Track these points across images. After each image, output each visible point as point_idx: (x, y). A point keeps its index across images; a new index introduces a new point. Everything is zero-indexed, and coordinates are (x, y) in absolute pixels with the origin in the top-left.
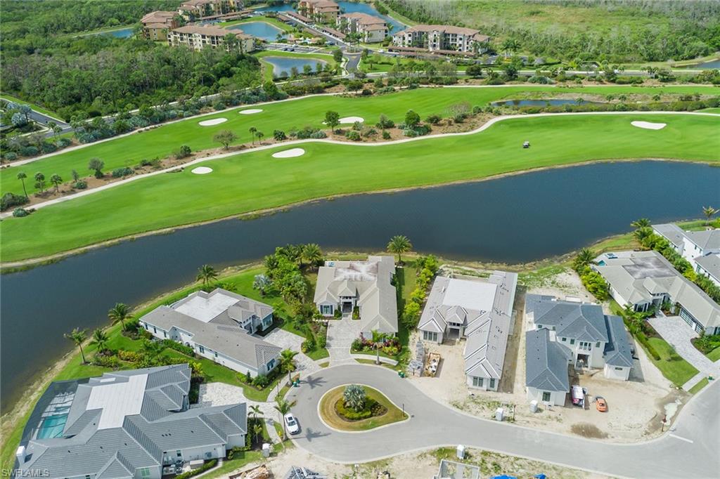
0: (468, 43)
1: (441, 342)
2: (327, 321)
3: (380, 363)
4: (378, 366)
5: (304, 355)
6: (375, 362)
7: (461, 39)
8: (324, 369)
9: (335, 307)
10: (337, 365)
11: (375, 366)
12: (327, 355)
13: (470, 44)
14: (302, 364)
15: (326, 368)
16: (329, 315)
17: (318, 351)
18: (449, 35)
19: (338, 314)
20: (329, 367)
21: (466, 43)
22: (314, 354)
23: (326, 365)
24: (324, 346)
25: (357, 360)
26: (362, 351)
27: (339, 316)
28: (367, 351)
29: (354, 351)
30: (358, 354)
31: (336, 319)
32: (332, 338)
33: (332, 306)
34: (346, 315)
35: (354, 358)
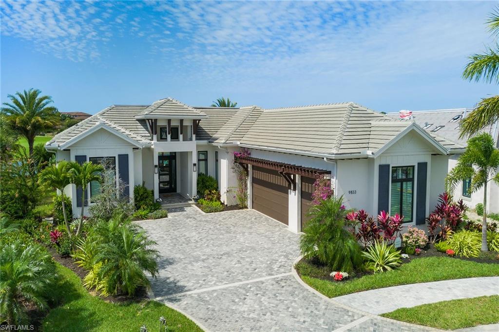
26: (370, 272)
27: (155, 210)
28: (393, 267)
29: (331, 279)
30: (368, 289)
31: (147, 218)
32: (171, 263)
33: (124, 159)
34: (176, 208)
35: (383, 315)
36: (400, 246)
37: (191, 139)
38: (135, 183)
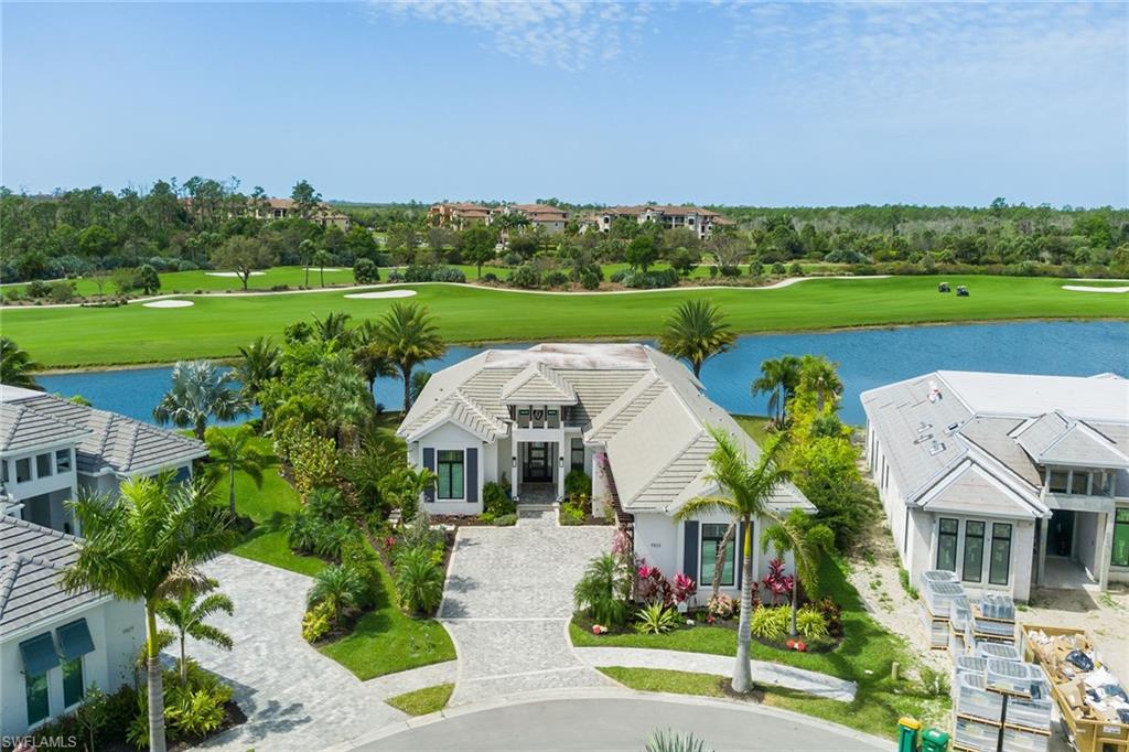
0: (703, 228)
1: (1026, 595)
2: (450, 528)
3: (757, 691)
4: (751, 706)
5: (312, 653)
6: (725, 686)
7: (691, 222)
8: (418, 721)
9: (487, 470)
10: (501, 702)
11: (728, 704)
12: (442, 652)
13: (707, 229)
14: (285, 698)
15: (434, 717)
16: (461, 506)
17: (391, 634)
18: (671, 219)
19: (500, 505)
20: (449, 713)
21: (700, 229)
22: (368, 646)
23: (436, 699)
24: (427, 608)
25: (618, 673)
26: (635, 632)
27: (504, 514)
28: (661, 631)
29: (591, 631)
30: (616, 646)
31: (491, 524)
32: (474, 588)
33: (473, 453)
34: (533, 512)
35: (597, 668)
36: (685, 611)
37: (558, 427)
38: (485, 478)
